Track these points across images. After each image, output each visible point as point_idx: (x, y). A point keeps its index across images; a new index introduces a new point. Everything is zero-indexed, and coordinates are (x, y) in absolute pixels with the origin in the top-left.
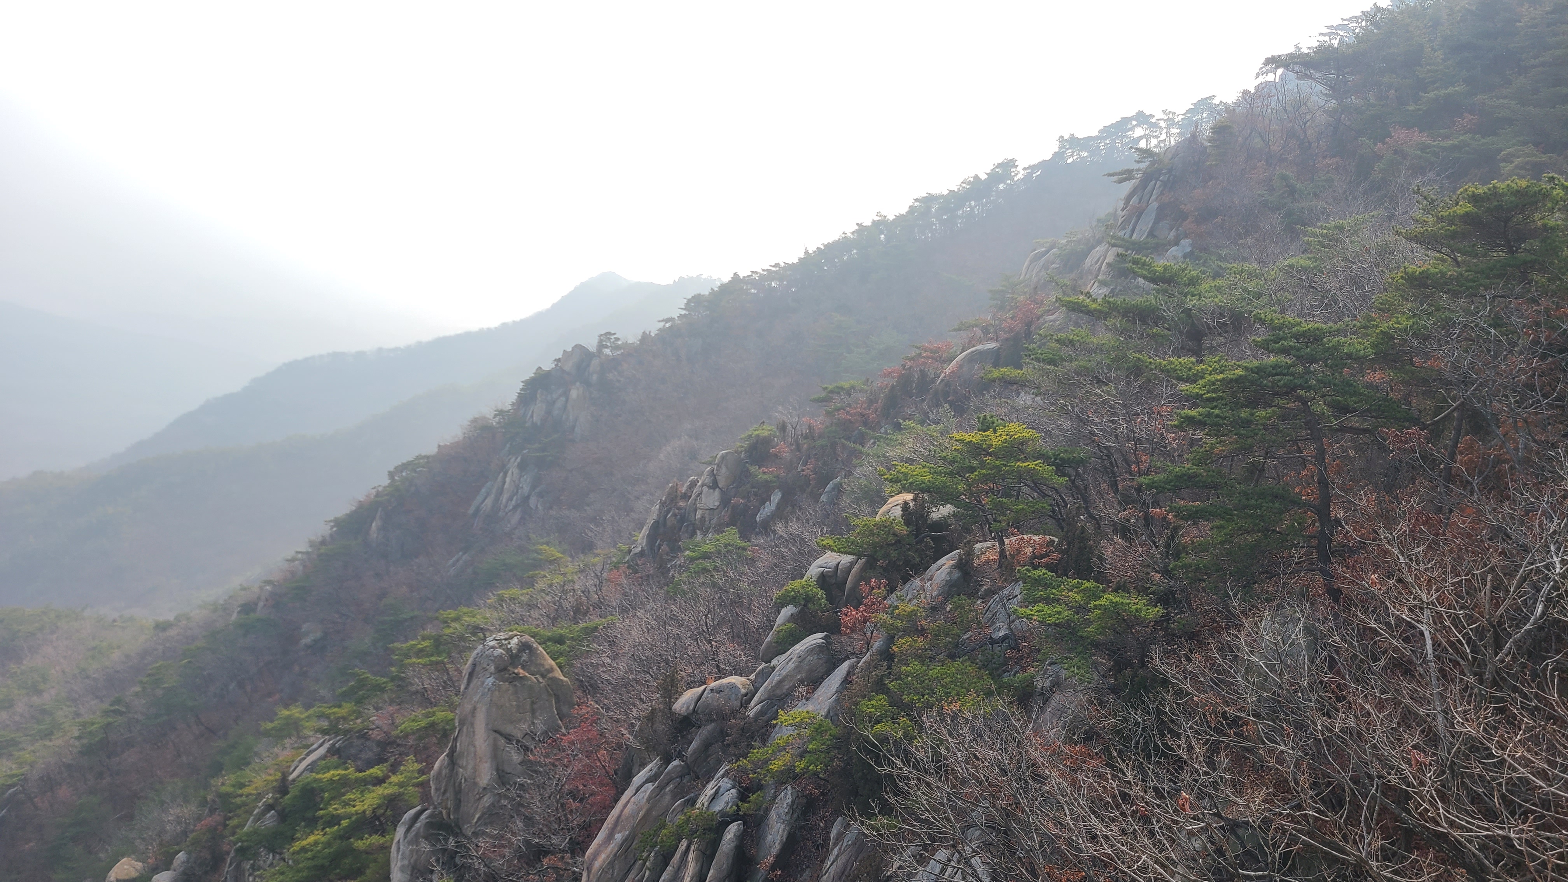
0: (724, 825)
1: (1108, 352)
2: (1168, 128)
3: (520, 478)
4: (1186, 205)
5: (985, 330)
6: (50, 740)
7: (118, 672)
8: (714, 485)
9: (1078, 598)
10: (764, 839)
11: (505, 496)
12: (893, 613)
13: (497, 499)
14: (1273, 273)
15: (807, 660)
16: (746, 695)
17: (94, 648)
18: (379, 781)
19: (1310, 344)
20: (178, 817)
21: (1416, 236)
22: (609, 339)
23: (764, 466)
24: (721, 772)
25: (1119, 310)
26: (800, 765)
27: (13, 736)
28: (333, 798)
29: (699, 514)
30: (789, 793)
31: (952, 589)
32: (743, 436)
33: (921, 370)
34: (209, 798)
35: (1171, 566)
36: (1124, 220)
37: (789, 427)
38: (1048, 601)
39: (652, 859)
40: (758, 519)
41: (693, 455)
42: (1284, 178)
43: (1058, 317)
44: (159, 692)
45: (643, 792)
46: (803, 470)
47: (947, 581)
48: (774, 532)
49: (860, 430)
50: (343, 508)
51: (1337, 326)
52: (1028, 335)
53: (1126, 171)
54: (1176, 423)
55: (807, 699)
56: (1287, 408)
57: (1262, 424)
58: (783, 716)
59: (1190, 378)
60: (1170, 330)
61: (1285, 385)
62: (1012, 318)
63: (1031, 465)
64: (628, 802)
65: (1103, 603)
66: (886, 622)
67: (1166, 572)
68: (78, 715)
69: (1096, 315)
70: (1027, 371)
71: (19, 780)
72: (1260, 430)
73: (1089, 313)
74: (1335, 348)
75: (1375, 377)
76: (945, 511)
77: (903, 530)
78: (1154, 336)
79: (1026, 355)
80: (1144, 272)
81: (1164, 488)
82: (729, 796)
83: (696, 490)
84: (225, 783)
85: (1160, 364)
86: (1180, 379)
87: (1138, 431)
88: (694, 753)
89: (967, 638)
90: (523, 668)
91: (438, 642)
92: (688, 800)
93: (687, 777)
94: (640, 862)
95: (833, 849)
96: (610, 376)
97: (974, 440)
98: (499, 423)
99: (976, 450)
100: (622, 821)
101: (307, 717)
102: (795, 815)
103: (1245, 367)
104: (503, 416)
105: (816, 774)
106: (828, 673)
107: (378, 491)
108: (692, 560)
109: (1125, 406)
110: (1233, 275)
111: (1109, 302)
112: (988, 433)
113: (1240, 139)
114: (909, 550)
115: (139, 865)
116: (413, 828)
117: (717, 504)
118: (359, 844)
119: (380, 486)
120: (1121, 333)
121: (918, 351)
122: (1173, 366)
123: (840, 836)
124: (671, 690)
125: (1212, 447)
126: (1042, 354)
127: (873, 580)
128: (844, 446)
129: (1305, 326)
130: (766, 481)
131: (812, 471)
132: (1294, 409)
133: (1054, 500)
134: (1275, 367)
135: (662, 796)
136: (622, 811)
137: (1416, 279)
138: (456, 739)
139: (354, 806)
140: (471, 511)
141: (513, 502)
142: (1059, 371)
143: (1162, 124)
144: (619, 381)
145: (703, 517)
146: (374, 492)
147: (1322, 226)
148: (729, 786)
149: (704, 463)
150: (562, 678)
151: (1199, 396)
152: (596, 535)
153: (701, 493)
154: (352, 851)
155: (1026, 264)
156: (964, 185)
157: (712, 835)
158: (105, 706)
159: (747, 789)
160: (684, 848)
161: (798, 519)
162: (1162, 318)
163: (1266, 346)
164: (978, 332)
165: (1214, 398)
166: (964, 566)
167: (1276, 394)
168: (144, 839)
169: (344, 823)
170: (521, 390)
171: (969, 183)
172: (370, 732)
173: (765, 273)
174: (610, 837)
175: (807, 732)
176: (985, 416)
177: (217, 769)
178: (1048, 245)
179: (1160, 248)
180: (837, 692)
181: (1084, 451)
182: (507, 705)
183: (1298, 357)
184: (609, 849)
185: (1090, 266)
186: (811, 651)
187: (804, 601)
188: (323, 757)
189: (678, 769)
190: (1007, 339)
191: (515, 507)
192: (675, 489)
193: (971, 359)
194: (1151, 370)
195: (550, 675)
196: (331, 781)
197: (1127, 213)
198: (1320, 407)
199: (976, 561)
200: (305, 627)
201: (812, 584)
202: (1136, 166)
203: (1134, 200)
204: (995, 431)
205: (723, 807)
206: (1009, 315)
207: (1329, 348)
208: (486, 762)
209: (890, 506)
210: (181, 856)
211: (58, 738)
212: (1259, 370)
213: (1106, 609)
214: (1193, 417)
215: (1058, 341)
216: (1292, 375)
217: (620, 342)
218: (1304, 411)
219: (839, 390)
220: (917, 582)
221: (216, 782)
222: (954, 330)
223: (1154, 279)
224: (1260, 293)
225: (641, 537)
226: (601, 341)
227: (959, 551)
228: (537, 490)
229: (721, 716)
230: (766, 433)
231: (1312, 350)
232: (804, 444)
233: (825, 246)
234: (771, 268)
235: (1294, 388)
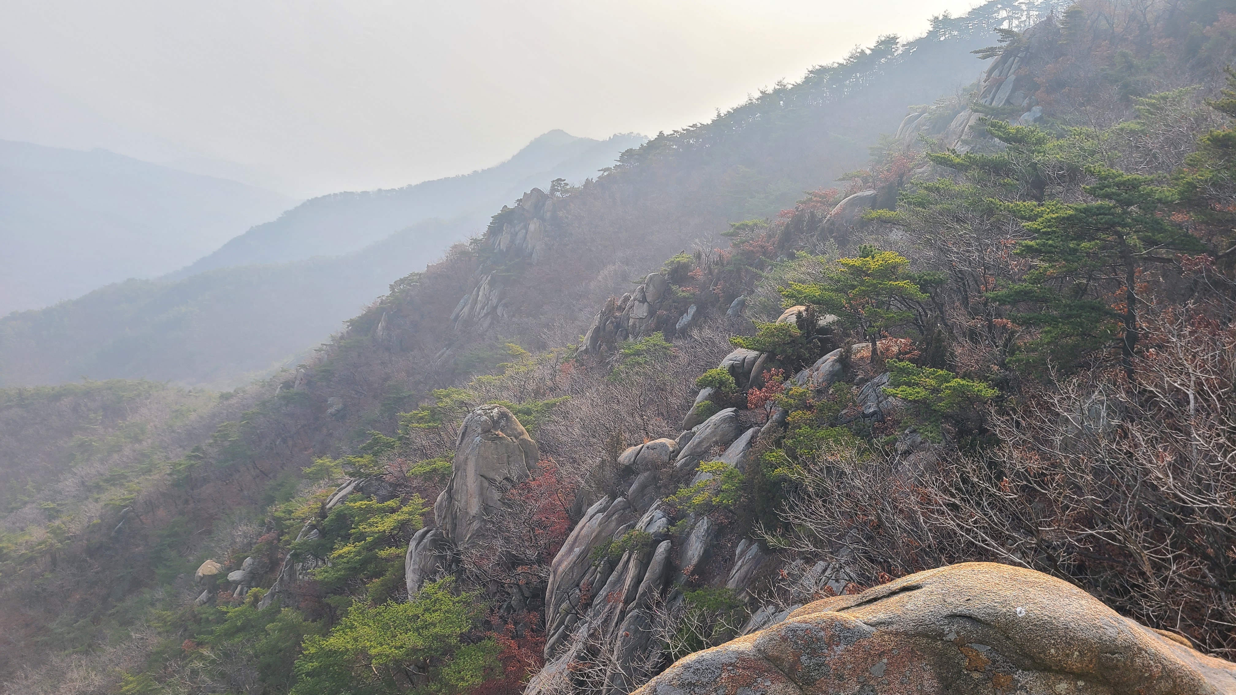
0: (657, 542)
1: (967, 198)
2: (1028, 10)
3: (490, 293)
4: (1039, 77)
5: (865, 180)
6: (150, 476)
7: (195, 428)
8: (644, 300)
9: (933, 382)
10: (686, 554)
11: (479, 306)
12: (787, 394)
13: (472, 308)
14: (1106, 134)
15: (721, 427)
16: (673, 452)
17: (177, 411)
18: (393, 511)
19: (1128, 191)
20: (245, 533)
21: (1222, 106)
22: (560, 184)
23: (683, 286)
24: (655, 506)
25: (978, 164)
26: (716, 500)
27: (123, 471)
28: (361, 521)
29: (631, 322)
30: (705, 522)
31: (833, 377)
32: (666, 262)
33: (811, 212)
34: (267, 520)
35: (1007, 360)
36: (986, 90)
37: (704, 256)
38: (909, 384)
39: (602, 566)
40: (677, 327)
41: (625, 278)
42: (1124, 55)
43: (926, 170)
44: (227, 444)
45: (595, 519)
46: (714, 290)
47: (830, 371)
48: (691, 336)
49: (760, 259)
50: (356, 313)
51: (1151, 177)
52: (901, 184)
53: (990, 49)
54: (1018, 251)
55: (720, 456)
56: (1107, 241)
57: (1086, 253)
58: (703, 465)
59: (1031, 217)
60: (1018, 180)
61: (1106, 223)
62: (887, 171)
63: (901, 283)
64: (584, 526)
65: (952, 385)
66: (782, 400)
67: (1003, 365)
68: (169, 459)
69: (959, 168)
70: (899, 213)
71: (130, 502)
72: (1084, 257)
73: (953, 165)
74: (1149, 195)
75: (1178, 217)
76: (830, 318)
77: (797, 332)
78: (1005, 185)
79: (900, 199)
80: (1000, 134)
81: (1005, 301)
82: (660, 524)
83: (629, 304)
84: (278, 510)
85: (1008, 206)
86: (1023, 218)
87: (988, 259)
88: (634, 492)
89: (845, 414)
90: (502, 430)
91: (433, 412)
92: (629, 526)
93: (629, 510)
94: (593, 567)
95: (737, 562)
96: (560, 214)
97: (856, 264)
98: (474, 249)
99: (858, 272)
100: (580, 539)
101: (335, 465)
102: (710, 538)
103: (1075, 208)
104: (477, 243)
105: (726, 507)
106: (736, 437)
107: (382, 300)
108: (627, 356)
109: (978, 239)
110: (1073, 136)
111: (970, 158)
112: (867, 259)
113: (1089, 22)
114: (801, 348)
115: (218, 565)
116: (422, 543)
117: (645, 314)
118: (383, 554)
119: (383, 296)
120: (979, 182)
121: (810, 197)
122: (1018, 208)
123: (743, 553)
124: (616, 447)
125: (1046, 269)
126: (913, 199)
127: (773, 369)
128: (747, 271)
129: (1127, 177)
130: (684, 297)
131: (721, 290)
132: (1112, 241)
133: (917, 311)
134: (1099, 208)
135: (609, 523)
136: (579, 532)
137: (1219, 141)
138: (453, 480)
139: (377, 527)
140: (452, 317)
141: (485, 311)
142: (926, 212)
143: (1024, 7)
144: (567, 218)
145: (634, 324)
146: (379, 300)
147: (1151, 96)
148: (661, 515)
149: (635, 283)
150: (530, 439)
151: (1037, 231)
152: (548, 337)
153: (633, 306)
154: (376, 558)
155: (901, 126)
156: (852, 60)
157: (648, 548)
158: (188, 453)
159: (673, 518)
160: (626, 559)
161: (710, 327)
162: (1014, 172)
163: (1092, 192)
164: (860, 182)
165: (1049, 232)
166: (844, 361)
167: (1098, 230)
168: (221, 547)
169: (369, 539)
170: (491, 223)
171: (856, 58)
172: (384, 477)
173: (685, 132)
174: (571, 550)
175: (722, 477)
176: (865, 246)
177: (271, 500)
178: (920, 110)
179: (1014, 114)
180: (743, 450)
181: (943, 273)
182: (490, 457)
183: (1118, 201)
184: (570, 558)
185: (956, 127)
186: (724, 420)
187: (718, 385)
188: (351, 493)
189: (622, 504)
190: (883, 188)
191: (486, 315)
192: (612, 302)
193: (853, 203)
194: (1001, 211)
195: (521, 437)
196: (360, 509)
197: (989, 84)
198: (1133, 240)
199: (853, 357)
200: (330, 400)
201: (725, 372)
202: (999, 45)
203: (996, 73)
204: (873, 257)
205: (656, 530)
206: (885, 168)
207: (1143, 194)
208: (475, 498)
209: (787, 315)
210: (248, 560)
211: (155, 474)
212: (1086, 211)
213: (954, 389)
214: (1032, 246)
215: (926, 188)
216: (1112, 214)
217: (568, 187)
218: (1120, 243)
219: (744, 227)
220: (806, 372)
221: (271, 509)
222: (840, 180)
223: (1008, 139)
224: (1094, 151)
225: (585, 340)
226: (553, 186)
227: (840, 349)
228: (503, 302)
229: (654, 466)
230: (685, 260)
231: (1130, 196)
232: (715, 269)
233: (734, 110)
234: (689, 128)
235: (1113, 225)
